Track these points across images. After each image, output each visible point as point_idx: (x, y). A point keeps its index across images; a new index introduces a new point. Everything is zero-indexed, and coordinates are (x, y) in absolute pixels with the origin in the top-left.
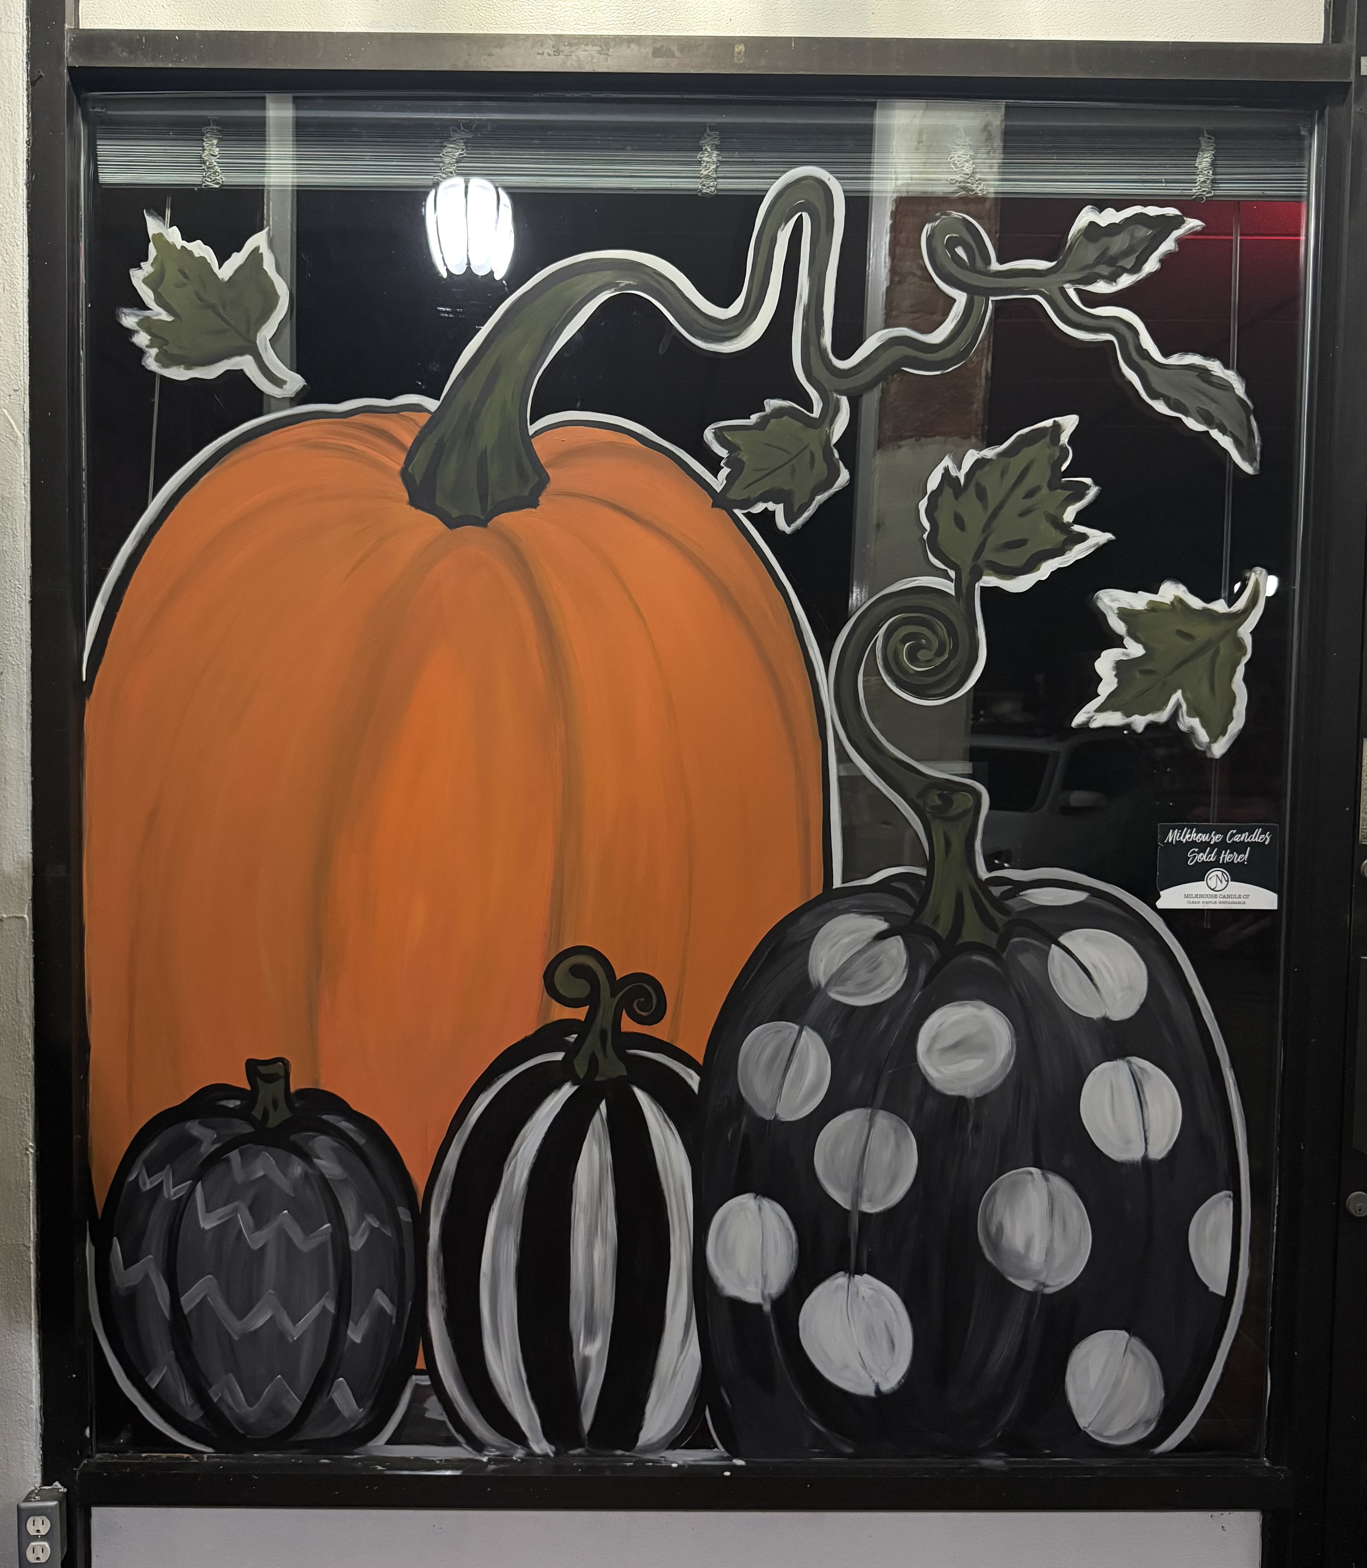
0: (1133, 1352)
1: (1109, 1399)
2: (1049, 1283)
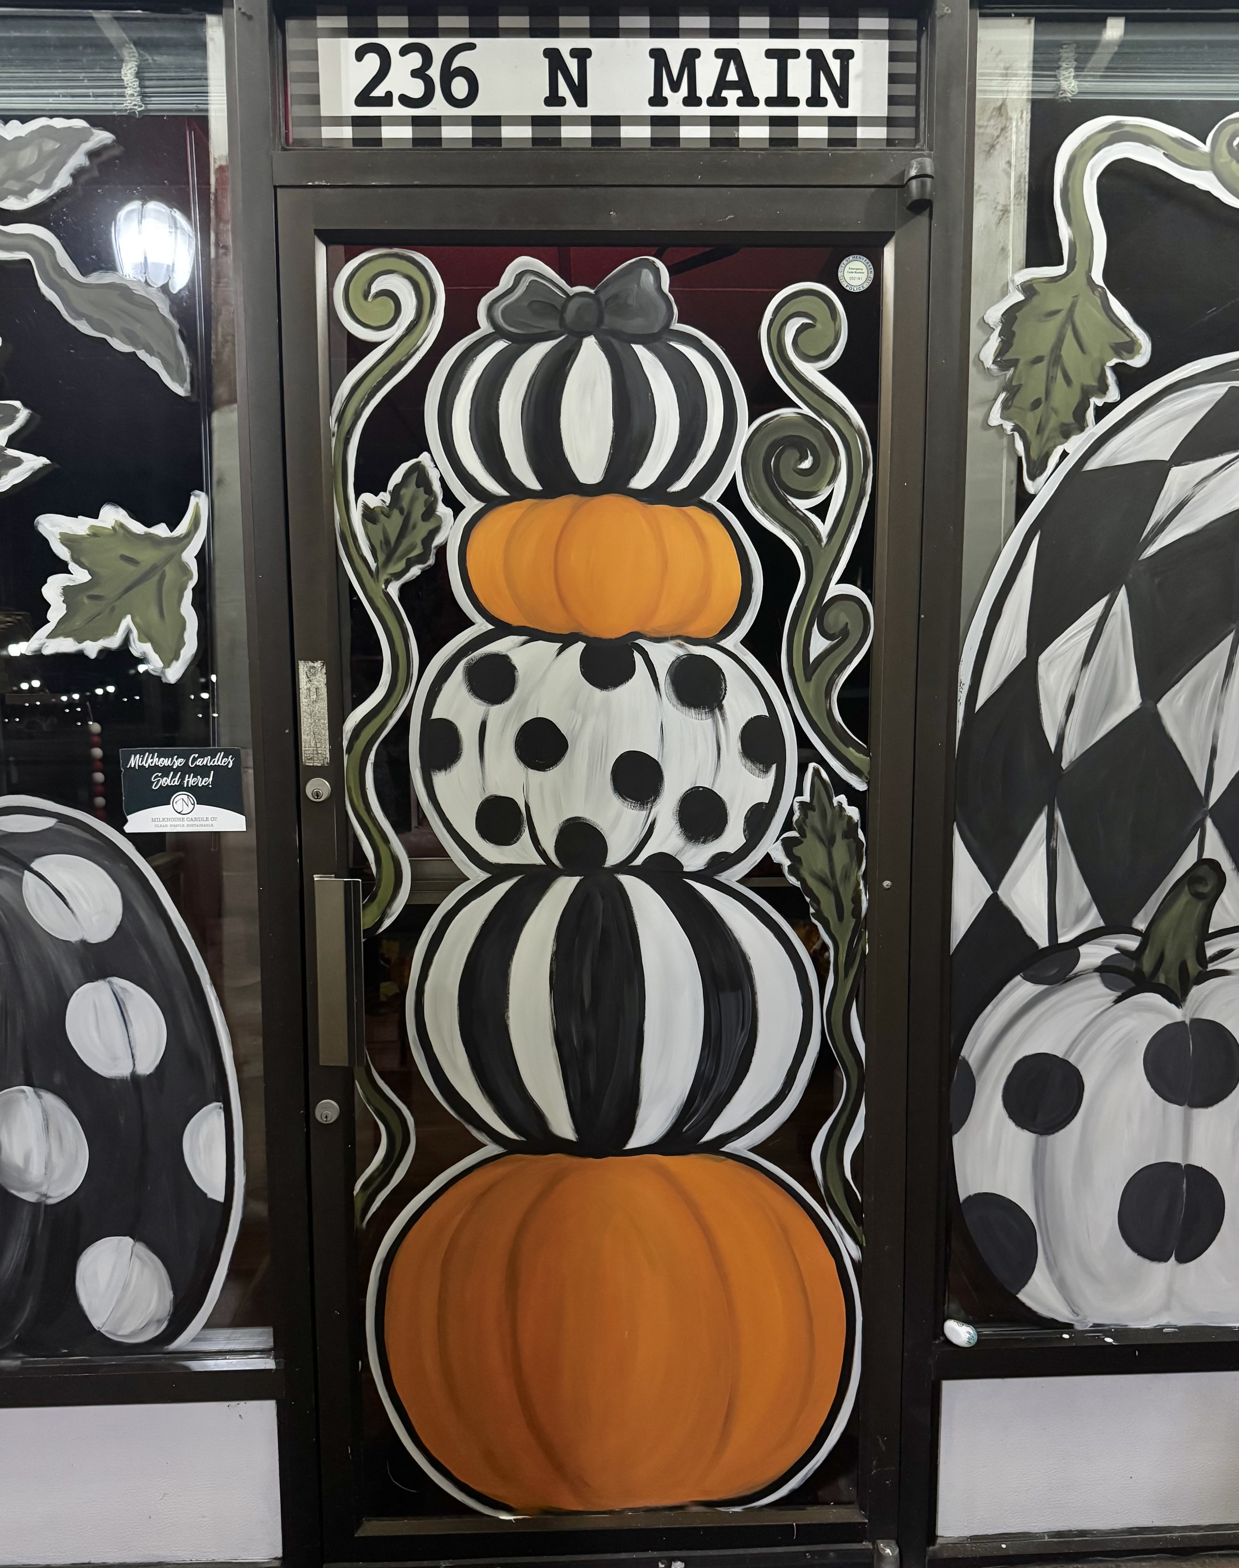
0: (138, 1257)
1: (119, 1301)
2: (49, 1194)
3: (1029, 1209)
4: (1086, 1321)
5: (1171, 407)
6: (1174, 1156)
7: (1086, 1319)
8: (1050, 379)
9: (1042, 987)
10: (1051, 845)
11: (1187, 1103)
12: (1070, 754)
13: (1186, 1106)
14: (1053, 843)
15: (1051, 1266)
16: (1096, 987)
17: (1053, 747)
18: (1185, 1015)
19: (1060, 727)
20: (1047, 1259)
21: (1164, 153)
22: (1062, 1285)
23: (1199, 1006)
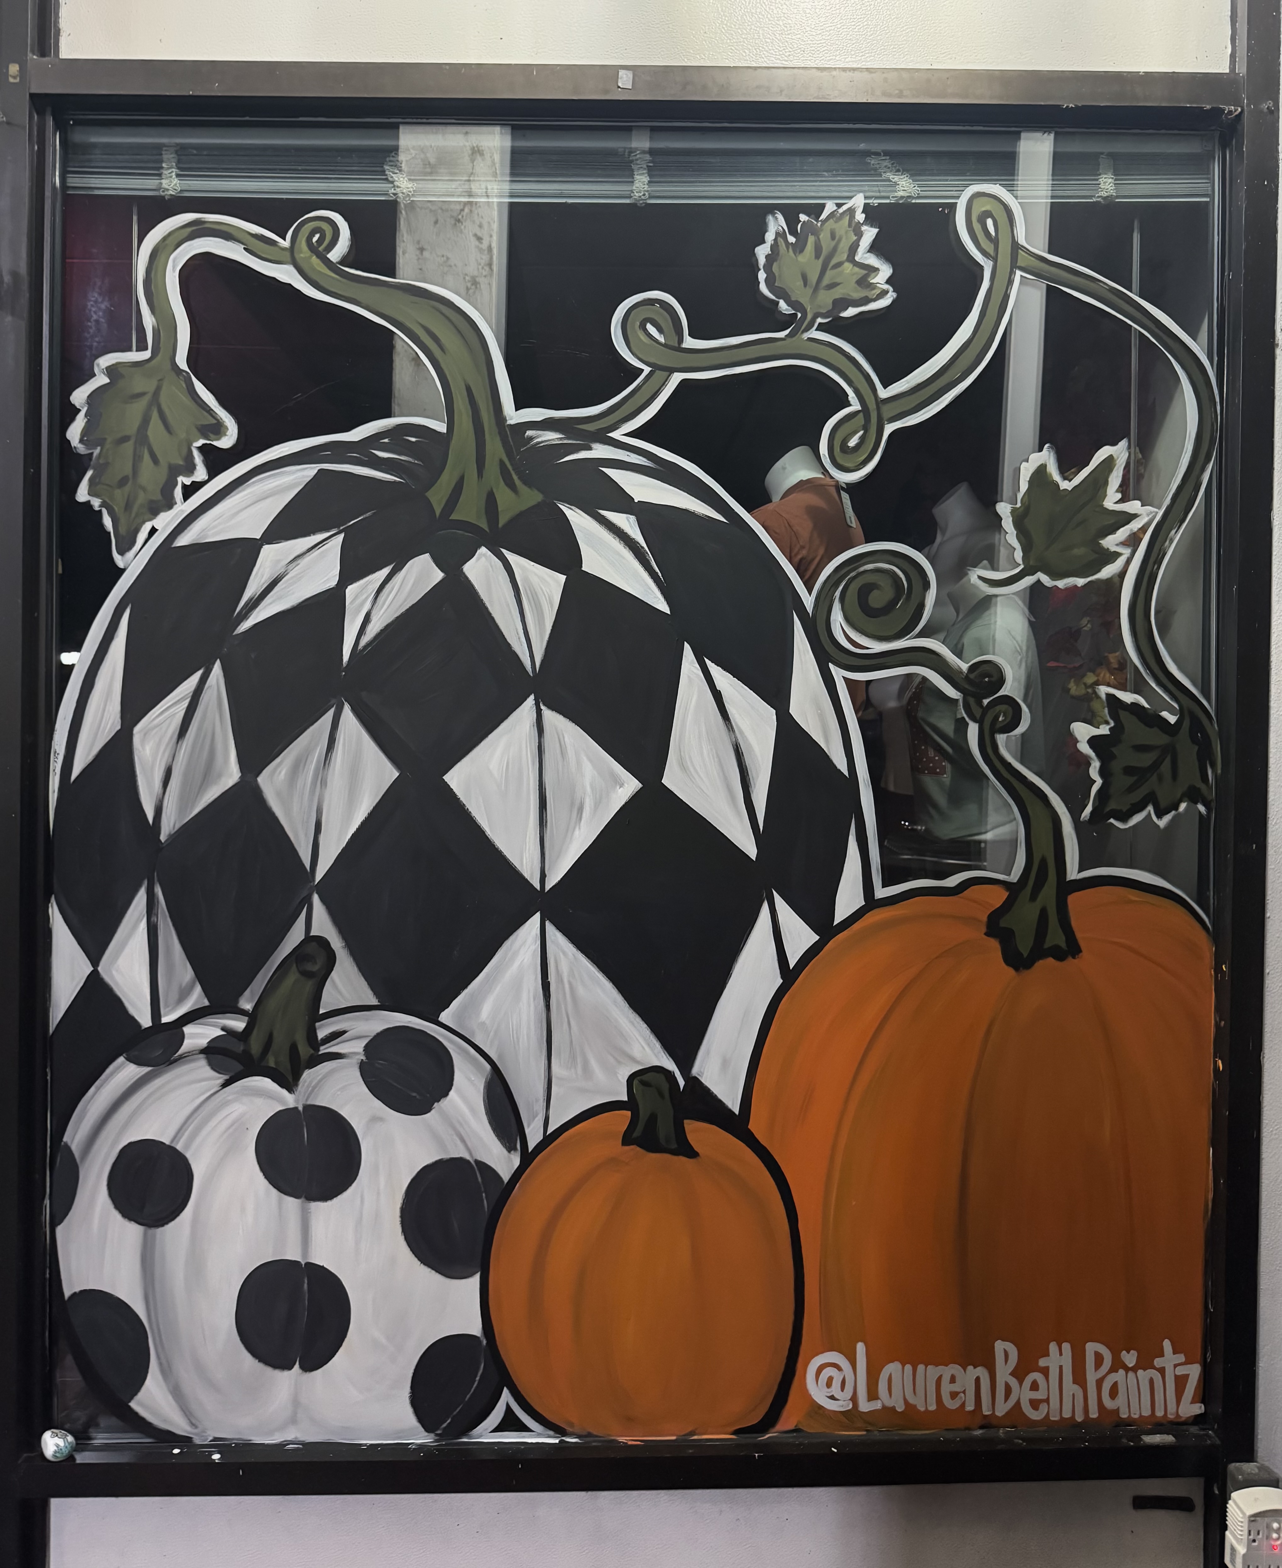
3: (140, 1309)
4: (206, 1434)
5: (262, 487)
6: (293, 1254)
7: (204, 1432)
8: (137, 459)
9: (146, 1069)
10: (152, 919)
11: (303, 1196)
12: (168, 826)
13: (303, 1199)
14: (154, 919)
15: (166, 1372)
16: (201, 1069)
17: (151, 820)
18: (297, 1101)
19: (158, 798)
20: (160, 1364)
21: (244, 248)
22: (177, 1393)
23: (312, 1091)
